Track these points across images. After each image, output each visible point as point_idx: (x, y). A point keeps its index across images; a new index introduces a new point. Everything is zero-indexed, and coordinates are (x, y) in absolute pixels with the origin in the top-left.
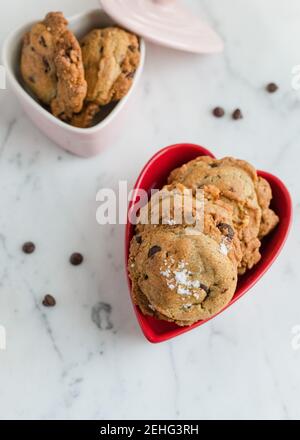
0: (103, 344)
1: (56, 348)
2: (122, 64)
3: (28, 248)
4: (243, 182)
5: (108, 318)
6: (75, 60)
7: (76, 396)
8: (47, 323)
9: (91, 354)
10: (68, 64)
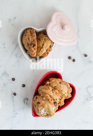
0: (24, 107)
1: (13, 105)
2: (47, 50)
3: (13, 79)
4: (65, 89)
5: (27, 102)
6: (35, 48)
7: (15, 116)
8: (13, 99)
9: (21, 109)
10: (33, 49)
